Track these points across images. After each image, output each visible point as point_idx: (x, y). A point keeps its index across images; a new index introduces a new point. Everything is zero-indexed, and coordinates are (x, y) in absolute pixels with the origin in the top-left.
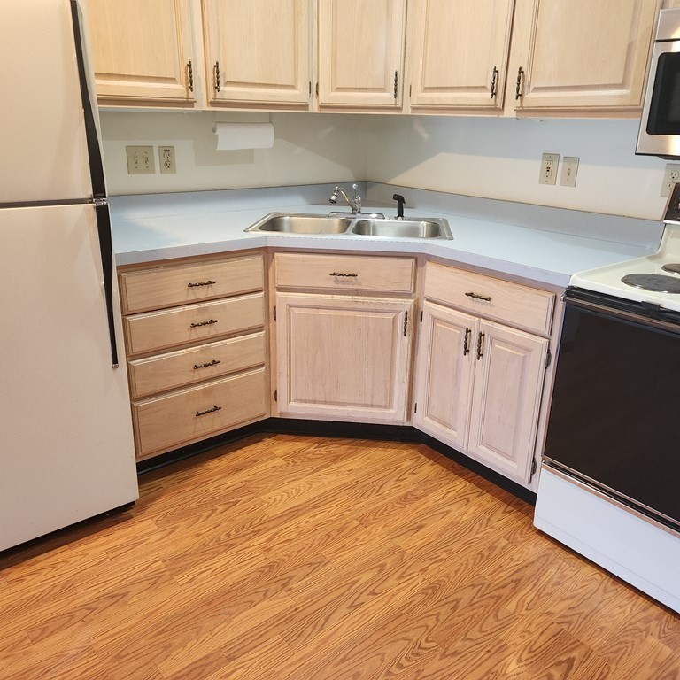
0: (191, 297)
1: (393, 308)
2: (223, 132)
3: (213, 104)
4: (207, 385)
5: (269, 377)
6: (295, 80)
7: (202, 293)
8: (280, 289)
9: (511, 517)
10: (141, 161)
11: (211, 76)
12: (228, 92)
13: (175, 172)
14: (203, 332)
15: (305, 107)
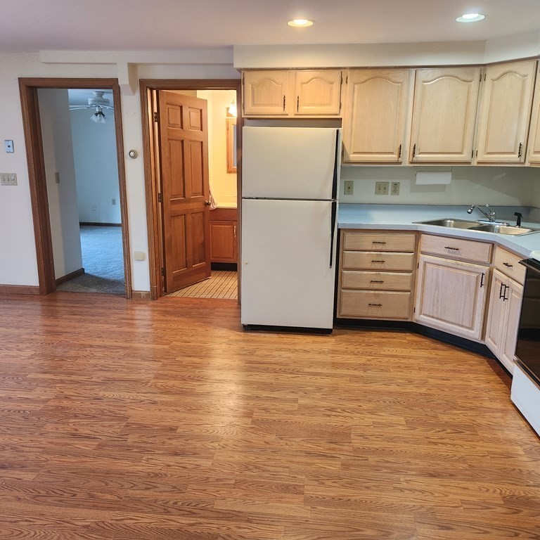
0: (374, 248)
1: (477, 271)
2: (419, 175)
3: (411, 163)
4: (377, 292)
5: (412, 299)
6: (462, 150)
7: (379, 247)
8: (422, 253)
9: (497, 386)
10: (382, 189)
11: (412, 150)
12: (419, 157)
13: (398, 194)
14: (378, 266)
15: (469, 163)
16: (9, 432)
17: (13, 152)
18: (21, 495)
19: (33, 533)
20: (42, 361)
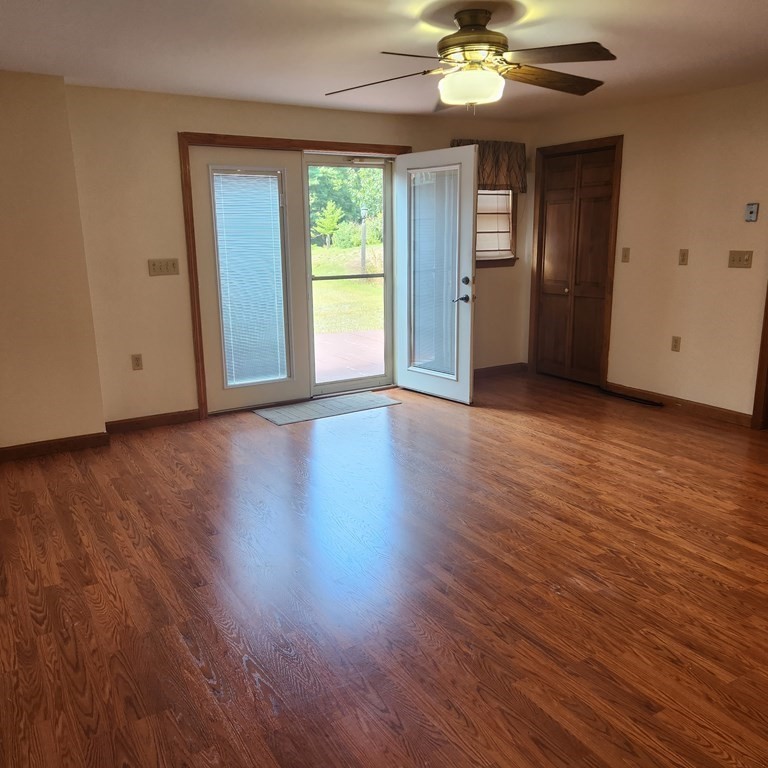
16: (700, 603)
17: (756, 221)
18: (713, 694)
19: (726, 756)
20: (749, 524)
